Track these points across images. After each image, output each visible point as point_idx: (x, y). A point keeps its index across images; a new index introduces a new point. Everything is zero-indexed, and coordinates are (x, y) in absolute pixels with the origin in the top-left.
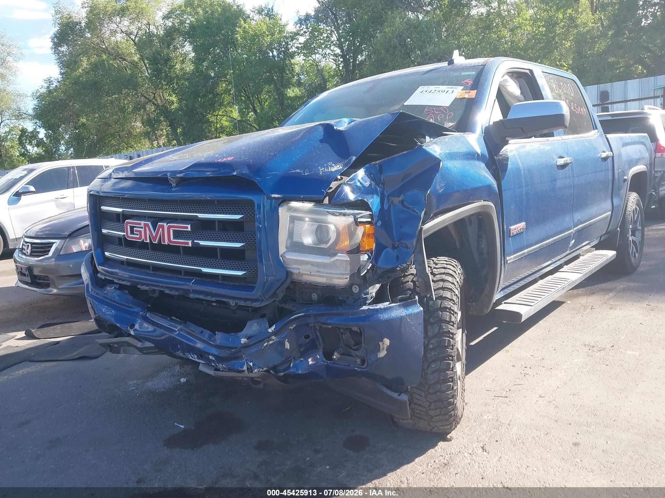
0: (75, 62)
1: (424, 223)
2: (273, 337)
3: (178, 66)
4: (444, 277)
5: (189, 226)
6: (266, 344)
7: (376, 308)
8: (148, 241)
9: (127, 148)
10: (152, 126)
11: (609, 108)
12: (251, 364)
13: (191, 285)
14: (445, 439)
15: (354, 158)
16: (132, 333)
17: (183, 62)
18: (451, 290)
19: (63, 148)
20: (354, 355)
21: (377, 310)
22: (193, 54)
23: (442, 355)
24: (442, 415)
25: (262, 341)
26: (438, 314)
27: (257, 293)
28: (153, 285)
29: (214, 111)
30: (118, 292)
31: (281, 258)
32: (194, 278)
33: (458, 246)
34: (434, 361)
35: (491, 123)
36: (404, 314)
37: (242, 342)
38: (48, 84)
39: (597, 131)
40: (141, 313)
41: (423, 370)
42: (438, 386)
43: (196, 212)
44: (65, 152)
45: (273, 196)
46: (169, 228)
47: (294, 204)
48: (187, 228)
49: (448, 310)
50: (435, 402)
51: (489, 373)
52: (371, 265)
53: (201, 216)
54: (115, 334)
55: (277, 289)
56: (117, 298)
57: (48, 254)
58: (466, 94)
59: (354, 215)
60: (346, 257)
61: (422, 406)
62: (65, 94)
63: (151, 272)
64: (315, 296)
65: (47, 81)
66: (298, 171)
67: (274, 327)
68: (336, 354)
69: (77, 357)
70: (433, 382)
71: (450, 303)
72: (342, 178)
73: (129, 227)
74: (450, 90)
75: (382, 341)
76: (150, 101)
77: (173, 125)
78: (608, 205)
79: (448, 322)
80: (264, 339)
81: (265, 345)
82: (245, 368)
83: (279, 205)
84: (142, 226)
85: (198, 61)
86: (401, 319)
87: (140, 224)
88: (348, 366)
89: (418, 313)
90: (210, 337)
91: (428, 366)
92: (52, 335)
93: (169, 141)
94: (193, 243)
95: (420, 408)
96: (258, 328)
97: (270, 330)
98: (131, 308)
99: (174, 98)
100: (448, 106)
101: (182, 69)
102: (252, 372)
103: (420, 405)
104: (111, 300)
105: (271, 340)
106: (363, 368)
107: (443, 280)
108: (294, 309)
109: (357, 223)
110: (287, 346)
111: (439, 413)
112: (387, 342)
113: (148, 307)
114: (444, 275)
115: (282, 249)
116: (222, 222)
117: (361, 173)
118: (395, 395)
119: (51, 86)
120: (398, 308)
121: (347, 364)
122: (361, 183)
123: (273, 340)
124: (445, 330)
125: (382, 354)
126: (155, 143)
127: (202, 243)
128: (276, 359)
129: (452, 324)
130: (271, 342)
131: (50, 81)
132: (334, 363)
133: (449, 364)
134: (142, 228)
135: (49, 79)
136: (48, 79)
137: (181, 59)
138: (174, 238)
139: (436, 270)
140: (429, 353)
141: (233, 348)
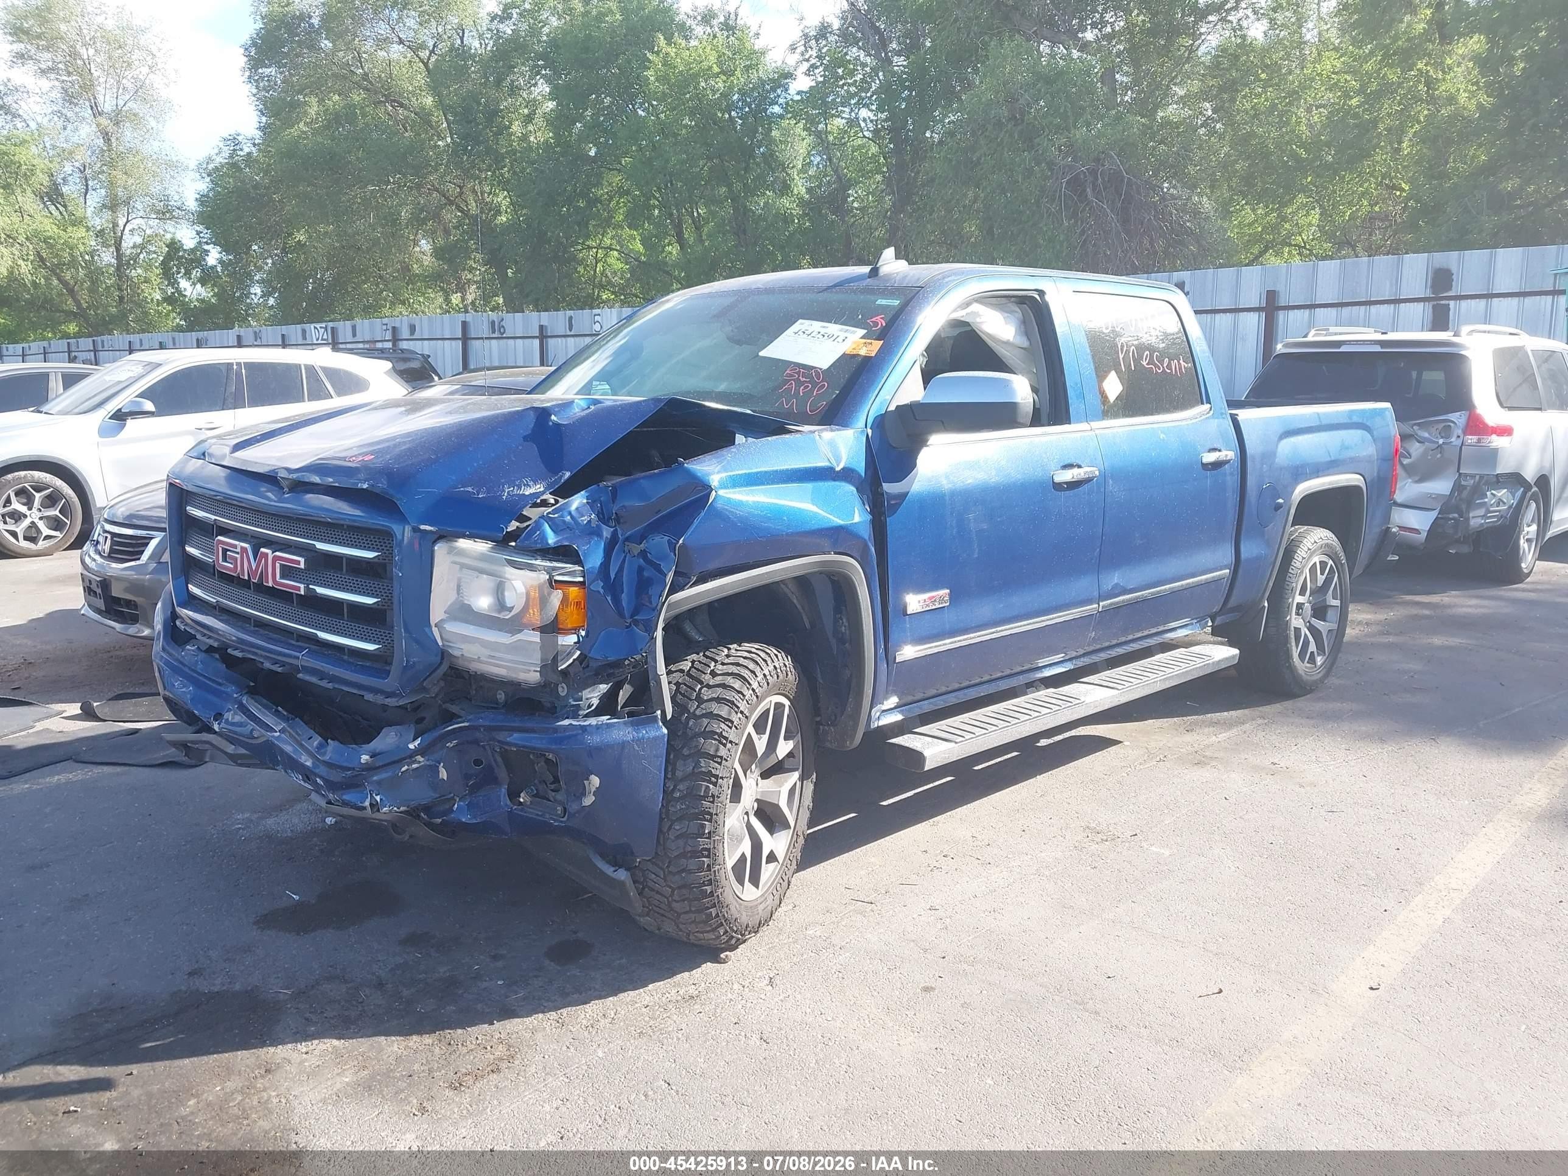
0: (294, 105)
1: (673, 591)
2: (419, 758)
3: (516, 128)
4: (730, 680)
5: (302, 560)
6: (406, 767)
7: (582, 724)
8: (246, 578)
9: (393, 304)
10: (450, 261)
11: (1449, 309)
12: (378, 798)
13: (303, 658)
14: (716, 960)
15: (568, 474)
16: (216, 727)
17: (529, 119)
18: (733, 703)
19: (257, 290)
20: (552, 799)
21: (584, 728)
22: (551, 105)
23: (693, 811)
24: (694, 912)
25: (400, 762)
26: (697, 741)
27: (390, 683)
28: (249, 652)
29: (588, 237)
30: (202, 656)
31: (435, 631)
32: (307, 645)
33: (808, 625)
34: (680, 819)
35: (892, 408)
36: (630, 737)
37: (362, 761)
38: (232, 148)
39: (1207, 406)
40: (235, 695)
41: (660, 831)
42: (683, 861)
43: (314, 539)
44: (261, 300)
45: (423, 527)
46: (275, 559)
47: (463, 543)
48: (298, 563)
49: (716, 737)
50: (679, 888)
51: (873, 860)
52: (578, 652)
53: (320, 546)
54: (198, 727)
55: (425, 680)
56: (200, 666)
57: (139, 559)
58: (864, 348)
59: (550, 571)
60: (535, 637)
61: (660, 894)
62: (266, 174)
63: (252, 628)
64: (501, 696)
65: (229, 142)
66: (470, 489)
67: (418, 741)
68: (522, 795)
69: (160, 761)
70: (676, 854)
71: (723, 726)
72: (557, 502)
73: (220, 549)
74: (842, 335)
75: (588, 779)
76: (451, 203)
77: (496, 260)
78: (1225, 554)
79: (713, 757)
80: (405, 759)
81: (403, 769)
82: (367, 803)
83: (435, 542)
84: (238, 550)
85: (560, 122)
86: (623, 745)
87: (235, 546)
88: (541, 816)
89: (656, 738)
90: (320, 747)
91: (670, 828)
92: (129, 716)
93: (486, 298)
94: (307, 588)
95: (658, 897)
96: (393, 740)
97: (411, 746)
98: (220, 684)
99: (502, 199)
100: (825, 366)
101: (524, 138)
102: (378, 810)
103: (658, 892)
104: (189, 668)
105: (415, 762)
106: (562, 822)
107: (724, 686)
108: (462, 713)
109: (553, 584)
110: (443, 774)
111: (688, 909)
112: (595, 781)
113: (248, 686)
114: (729, 678)
115: (437, 613)
116: (351, 560)
117: (578, 501)
118: (609, 870)
119: (239, 153)
120: (622, 726)
121: (540, 813)
122: (572, 517)
123: (419, 762)
124: (703, 769)
125: (588, 800)
126: (456, 299)
127: (320, 590)
128: (423, 795)
129: (719, 760)
130: (415, 766)
131: (234, 141)
132: (522, 810)
133: (703, 826)
134: (238, 553)
135: (235, 138)
136: (231, 138)
137: (526, 111)
138: (282, 577)
139: (720, 667)
140: (672, 806)
141: (349, 769)
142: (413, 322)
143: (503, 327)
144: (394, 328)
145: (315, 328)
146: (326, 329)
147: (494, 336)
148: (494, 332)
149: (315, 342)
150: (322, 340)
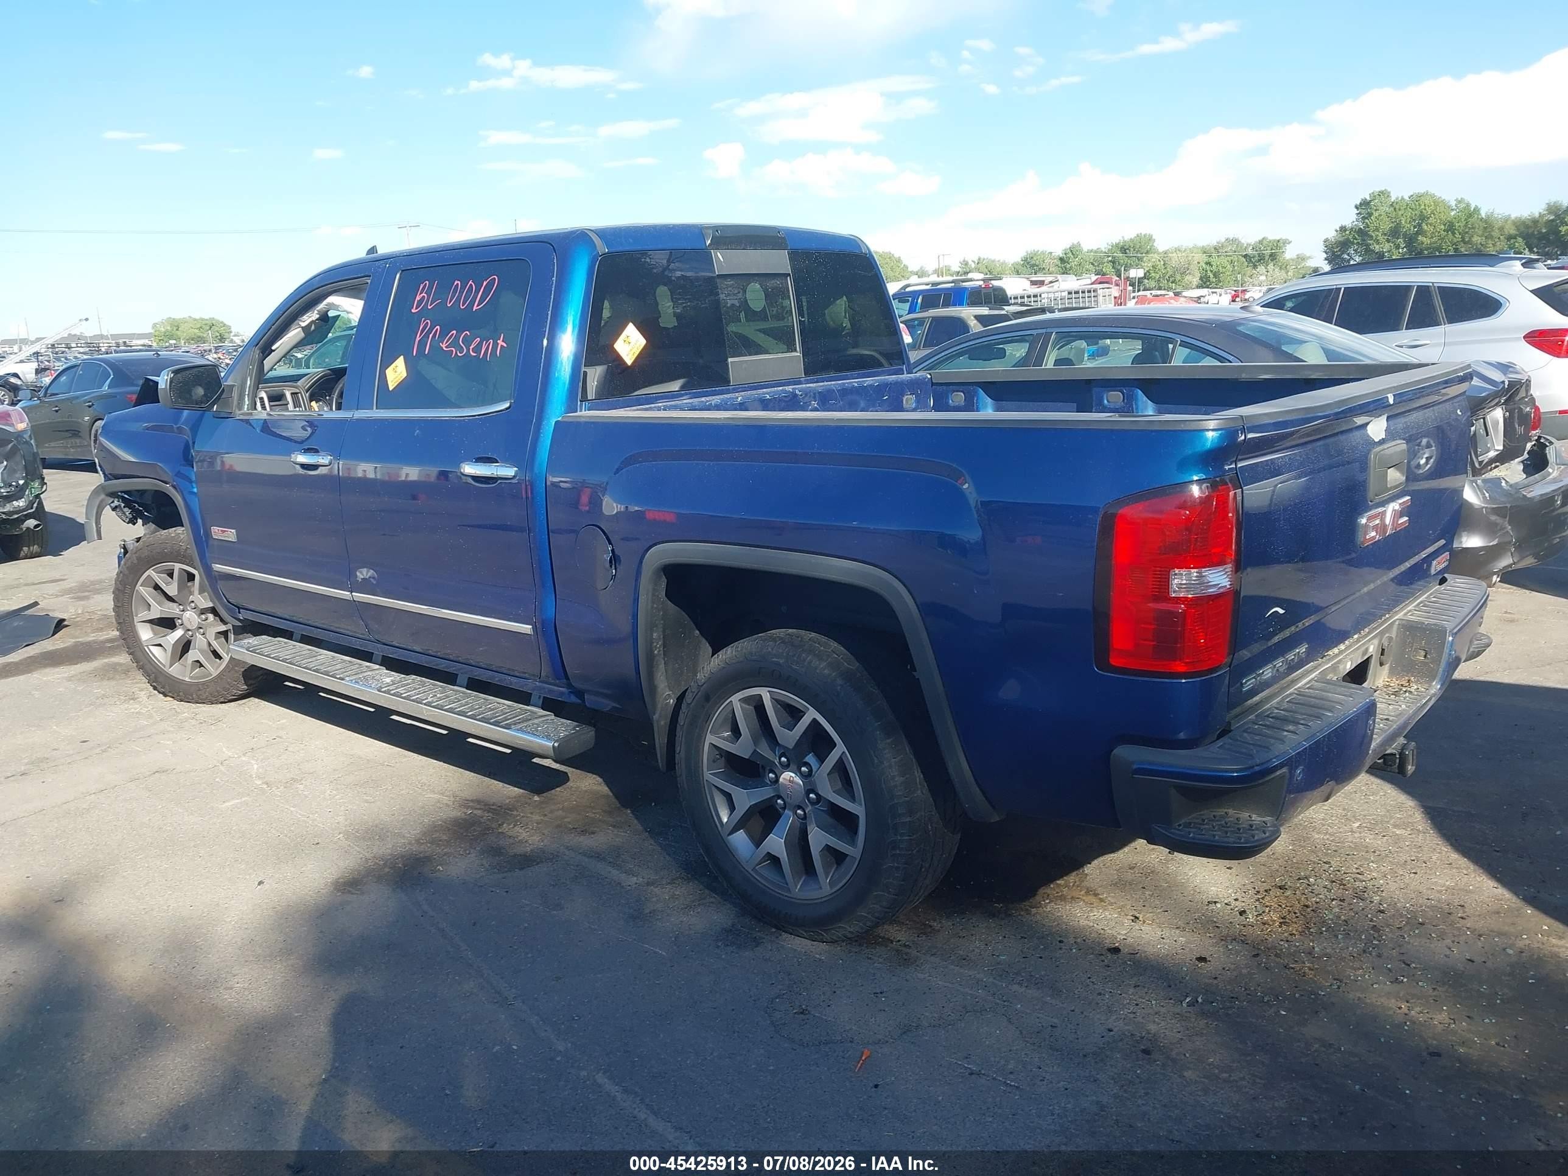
1: (105, 480)
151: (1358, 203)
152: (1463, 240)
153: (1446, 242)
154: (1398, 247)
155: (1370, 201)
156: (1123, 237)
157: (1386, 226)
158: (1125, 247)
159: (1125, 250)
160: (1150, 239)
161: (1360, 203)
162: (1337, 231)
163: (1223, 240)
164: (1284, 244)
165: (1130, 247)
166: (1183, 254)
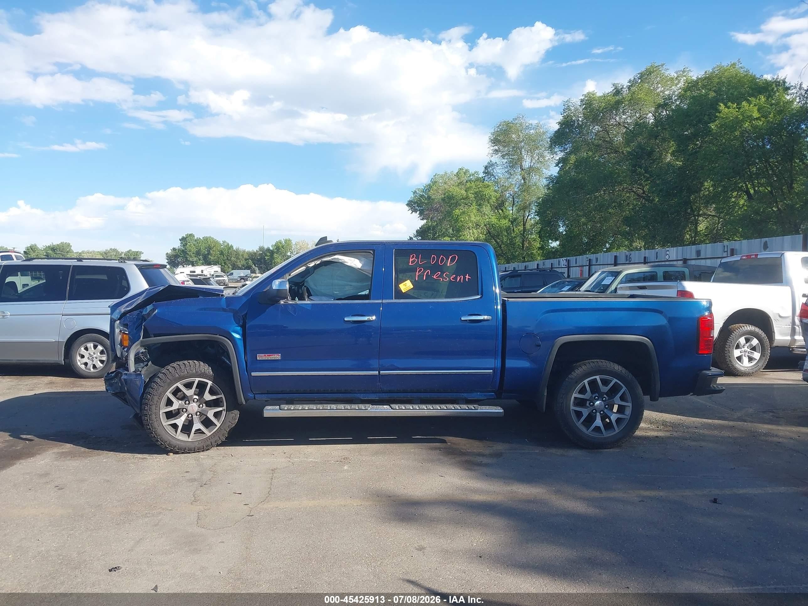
1: (144, 338)
35: (265, 290)
39: (480, 296)
86: (131, 380)
89: (140, 380)
120: (134, 375)
142: (597, 257)
143: (631, 258)
144: (590, 259)
145: (563, 260)
146: (566, 260)
147: (627, 262)
148: (627, 261)
149: (563, 266)
150: (565, 265)
151: (181, 238)
152: (228, 259)
153: (220, 259)
154: (200, 259)
155: (186, 238)
156: (52, 243)
157: (194, 250)
158: (54, 248)
159: (54, 250)
160: (69, 245)
161: (182, 238)
162: (171, 250)
163: (109, 249)
164: (140, 253)
165: (57, 248)
166: (90, 255)
